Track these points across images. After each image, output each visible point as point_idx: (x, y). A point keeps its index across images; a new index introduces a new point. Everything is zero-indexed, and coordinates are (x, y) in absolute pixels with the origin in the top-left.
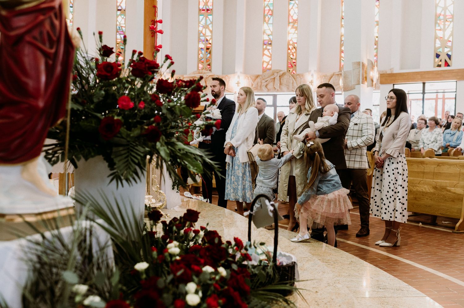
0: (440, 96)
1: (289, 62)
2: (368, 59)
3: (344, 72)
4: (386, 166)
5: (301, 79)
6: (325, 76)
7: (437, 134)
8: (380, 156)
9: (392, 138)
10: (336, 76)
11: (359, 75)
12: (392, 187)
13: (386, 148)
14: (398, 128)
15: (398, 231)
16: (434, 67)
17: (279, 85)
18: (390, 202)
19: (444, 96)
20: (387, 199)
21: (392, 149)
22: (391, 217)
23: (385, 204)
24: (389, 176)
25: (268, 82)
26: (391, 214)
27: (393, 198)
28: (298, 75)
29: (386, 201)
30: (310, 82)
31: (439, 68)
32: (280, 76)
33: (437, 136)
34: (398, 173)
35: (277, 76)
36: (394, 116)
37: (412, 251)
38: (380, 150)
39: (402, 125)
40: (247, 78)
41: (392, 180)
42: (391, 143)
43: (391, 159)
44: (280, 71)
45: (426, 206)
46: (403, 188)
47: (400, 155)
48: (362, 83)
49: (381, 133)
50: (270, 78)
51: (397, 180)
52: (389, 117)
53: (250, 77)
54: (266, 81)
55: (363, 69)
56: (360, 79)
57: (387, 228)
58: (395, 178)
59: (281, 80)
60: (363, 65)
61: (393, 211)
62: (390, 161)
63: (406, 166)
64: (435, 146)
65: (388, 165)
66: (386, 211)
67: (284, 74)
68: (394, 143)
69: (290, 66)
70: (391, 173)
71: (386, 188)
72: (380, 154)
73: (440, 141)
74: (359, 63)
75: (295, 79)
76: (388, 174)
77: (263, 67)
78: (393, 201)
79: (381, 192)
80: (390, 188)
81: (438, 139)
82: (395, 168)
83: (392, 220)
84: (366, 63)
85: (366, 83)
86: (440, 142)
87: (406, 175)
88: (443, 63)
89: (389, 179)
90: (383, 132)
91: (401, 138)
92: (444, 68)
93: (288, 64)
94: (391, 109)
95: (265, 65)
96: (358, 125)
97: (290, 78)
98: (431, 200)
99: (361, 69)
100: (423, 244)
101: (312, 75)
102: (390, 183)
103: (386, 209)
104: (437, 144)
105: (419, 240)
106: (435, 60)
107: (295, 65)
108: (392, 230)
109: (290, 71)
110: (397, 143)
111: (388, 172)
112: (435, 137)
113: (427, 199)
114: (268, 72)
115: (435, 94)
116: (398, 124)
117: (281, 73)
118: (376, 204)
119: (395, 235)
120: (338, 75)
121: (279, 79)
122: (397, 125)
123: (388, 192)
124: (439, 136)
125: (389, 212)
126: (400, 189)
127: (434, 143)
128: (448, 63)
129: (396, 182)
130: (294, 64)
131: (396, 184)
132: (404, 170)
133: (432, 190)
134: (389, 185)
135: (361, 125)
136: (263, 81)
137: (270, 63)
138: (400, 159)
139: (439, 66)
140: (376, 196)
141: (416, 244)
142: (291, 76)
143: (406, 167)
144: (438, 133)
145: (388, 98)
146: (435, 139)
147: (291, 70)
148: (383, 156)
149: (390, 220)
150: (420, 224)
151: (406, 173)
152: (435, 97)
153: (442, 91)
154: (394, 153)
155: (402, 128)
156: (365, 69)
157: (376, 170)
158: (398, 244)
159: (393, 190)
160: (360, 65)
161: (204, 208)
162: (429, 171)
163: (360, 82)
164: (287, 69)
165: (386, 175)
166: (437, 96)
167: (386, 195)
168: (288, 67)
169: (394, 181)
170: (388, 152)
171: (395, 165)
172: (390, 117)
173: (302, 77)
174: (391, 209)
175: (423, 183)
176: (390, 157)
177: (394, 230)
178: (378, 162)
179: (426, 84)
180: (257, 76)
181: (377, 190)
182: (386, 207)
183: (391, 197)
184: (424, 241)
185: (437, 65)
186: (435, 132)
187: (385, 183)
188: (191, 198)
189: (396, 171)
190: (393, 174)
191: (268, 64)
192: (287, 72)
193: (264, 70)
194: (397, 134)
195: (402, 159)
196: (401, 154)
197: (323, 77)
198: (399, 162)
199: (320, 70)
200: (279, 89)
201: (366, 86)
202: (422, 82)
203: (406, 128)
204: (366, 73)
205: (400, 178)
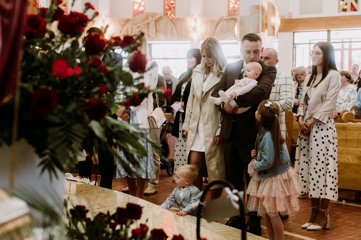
0: (346, 46)
1: (166, 3)
2: (268, 2)
3: (240, 17)
4: (313, 133)
5: (182, 24)
6: (211, 22)
7: (350, 92)
8: (306, 121)
9: (320, 100)
10: (225, 21)
11: (259, 21)
12: (322, 158)
13: (313, 112)
14: (327, 88)
15: (327, 211)
16: (339, 12)
17: (154, 31)
18: (319, 177)
19: (350, 46)
20: (316, 172)
21: (320, 113)
22: (321, 194)
23: (313, 179)
24: (318, 145)
25: (140, 28)
26: (321, 190)
27: (323, 172)
28: (178, 19)
29: (315, 176)
30: (193, 29)
31: (344, 12)
32: (155, 21)
33: (350, 93)
34: (329, 141)
35: (152, 21)
36: (321, 74)
37: (342, 235)
38: (305, 114)
39: (332, 84)
40: (114, 22)
41: (321, 150)
42: (319, 105)
43: (320, 125)
44: (156, 14)
45: (350, 180)
46: (334, 159)
47: (329, 121)
48: (262, 31)
49: (306, 95)
50: (143, 23)
51: (328, 150)
52: (314, 76)
53: (118, 22)
54: (138, 27)
55: (263, 14)
56: (259, 26)
57: (314, 207)
58: (326, 148)
59: (157, 26)
60: (263, 9)
61: (324, 186)
62: (318, 127)
63: (336, 133)
64: (348, 106)
65: (316, 132)
66: (315, 187)
67: (160, 18)
68: (323, 106)
69: (168, 8)
70: (320, 141)
71: (314, 160)
72: (305, 119)
73: (353, 99)
74: (257, 7)
75: (174, 24)
76: (316, 143)
77: (134, 10)
78: (324, 175)
79: (308, 165)
80: (319, 159)
81: (352, 97)
82: (325, 136)
83: (322, 197)
84: (266, 7)
85: (266, 31)
86: (354, 101)
87: (336, 144)
88: (348, 7)
89: (318, 149)
90: (308, 93)
91: (331, 101)
92: (350, 13)
93: (164, 6)
94: (317, 66)
95: (136, 7)
96: (276, 86)
97: (169, 23)
98: (356, 172)
99: (261, 14)
100: (353, 226)
101: (196, 20)
102: (318, 153)
103: (315, 185)
104: (350, 103)
105: (348, 222)
106: (339, 4)
107: (174, 8)
108: (320, 209)
109: (167, 14)
110: (327, 106)
111: (316, 140)
112: (349, 95)
113: (351, 171)
114: (141, 15)
115: (341, 44)
116: (328, 84)
117: (157, 17)
118: (302, 179)
119: (324, 216)
120: (226, 20)
121: (154, 25)
122: (326, 85)
123: (317, 164)
124: (353, 94)
125: (318, 188)
126: (331, 160)
127: (347, 102)
128: (354, 7)
129: (327, 152)
130: (173, 5)
131: (327, 154)
132: (334, 139)
133: (356, 161)
134: (317, 157)
135: (278, 87)
136: (135, 27)
137: (143, 3)
138: (330, 125)
139: (345, 10)
140: (302, 169)
141: (345, 226)
142: (169, 20)
143: (335, 135)
144: (351, 90)
145: (313, 53)
146: (349, 97)
147: (169, 13)
148: (309, 122)
149: (320, 197)
150: (344, 202)
151: (336, 141)
152: (340, 48)
153: (348, 40)
154: (323, 118)
155: (332, 88)
156: (265, 14)
157: (301, 139)
158: (328, 226)
159: (323, 162)
160: (259, 9)
161: (99, 194)
162: (352, 138)
163: (259, 30)
164: (164, 12)
165: (313, 144)
166: (343, 46)
167: (315, 168)
168: (165, 10)
169: (325, 151)
170: (317, 117)
171: (325, 133)
172: (316, 75)
173: (182, 22)
174: (321, 185)
175: (346, 153)
176: (318, 122)
177: (323, 210)
178: (305, 129)
179: (331, 32)
180: (127, 21)
181: (304, 162)
182: (315, 182)
183: (320, 170)
184: (353, 223)
185: (342, 9)
186: (348, 89)
187: (313, 153)
188: (74, 181)
189: (326, 140)
190: (323, 143)
191: (140, 5)
192: (164, 15)
193: (136, 13)
194: (326, 96)
195: (332, 125)
196: (330, 119)
197: (209, 23)
198: (329, 128)
199: (205, 13)
200: (154, 37)
201: (267, 35)
202: (326, 30)
203: (337, 89)
204: (266, 19)
205: (331, 147)
